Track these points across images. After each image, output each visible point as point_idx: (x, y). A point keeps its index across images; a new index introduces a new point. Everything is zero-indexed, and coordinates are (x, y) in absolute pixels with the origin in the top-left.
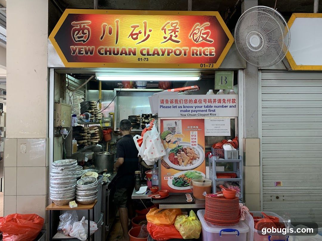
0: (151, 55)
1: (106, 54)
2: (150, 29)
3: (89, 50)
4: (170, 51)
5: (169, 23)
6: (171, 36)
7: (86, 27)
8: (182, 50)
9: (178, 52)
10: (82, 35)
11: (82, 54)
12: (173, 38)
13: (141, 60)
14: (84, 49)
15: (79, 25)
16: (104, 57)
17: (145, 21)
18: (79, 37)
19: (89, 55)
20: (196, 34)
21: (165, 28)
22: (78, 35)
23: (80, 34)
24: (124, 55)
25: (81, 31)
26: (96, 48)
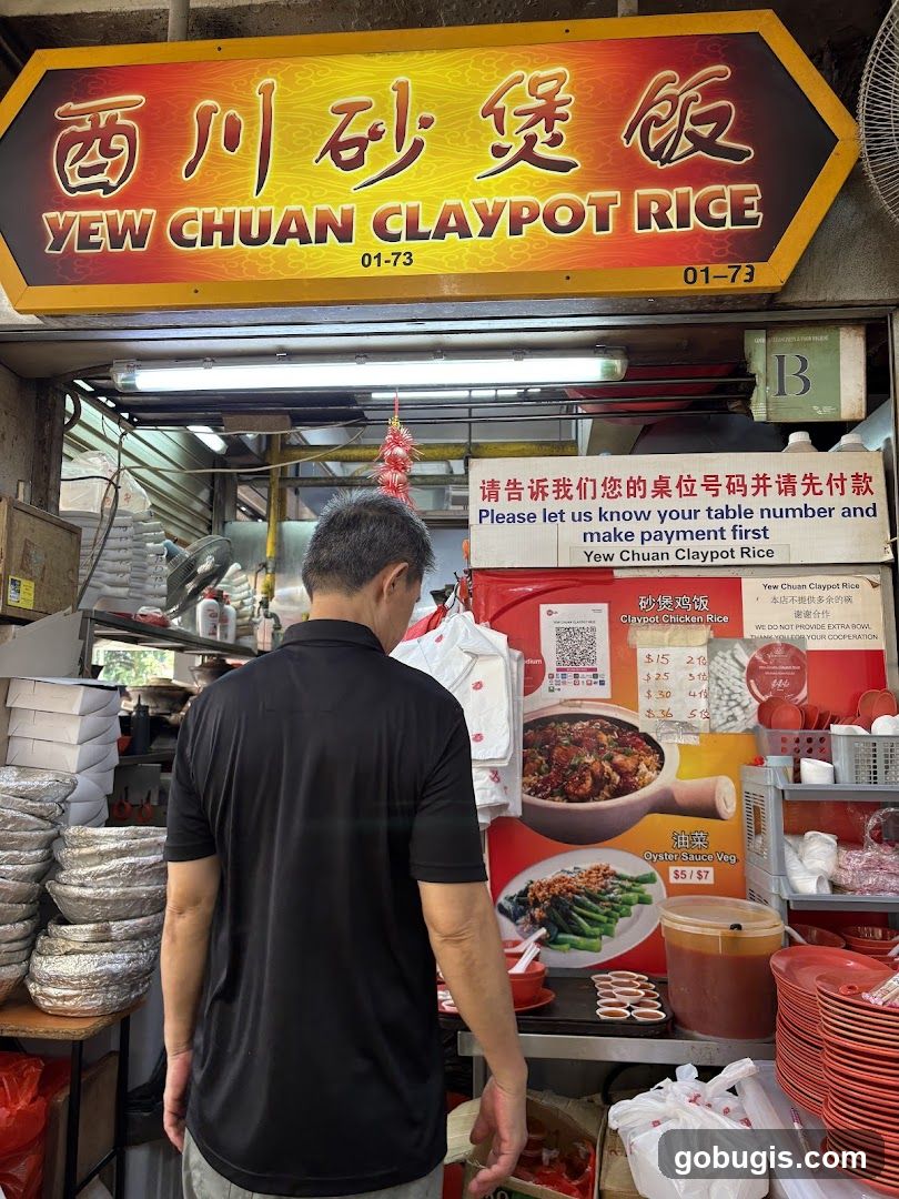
0: (425, 236)
1: (207, 241)
2: (428, 115)
3: (129, 225)
4: (526, 213)
5: (519, 80)
6: (531, 140)
7: (120, 121)
8: (585, 203)
9: (564, 215)
10: (102, 160)
11: (98, 245)
12: (541, 150)
13: (374, 262)
14: (105, 223)
15: (88, 117)
16: (199, 256)
17: (402, 79)
18: (84, 172)
19: (127, 249)
20: (659, 122)
21: (499, 105)
22: (83, 163)
23: (93, 156)
24: (293, 242)
25: (97, 142)
26: (162, 216)
